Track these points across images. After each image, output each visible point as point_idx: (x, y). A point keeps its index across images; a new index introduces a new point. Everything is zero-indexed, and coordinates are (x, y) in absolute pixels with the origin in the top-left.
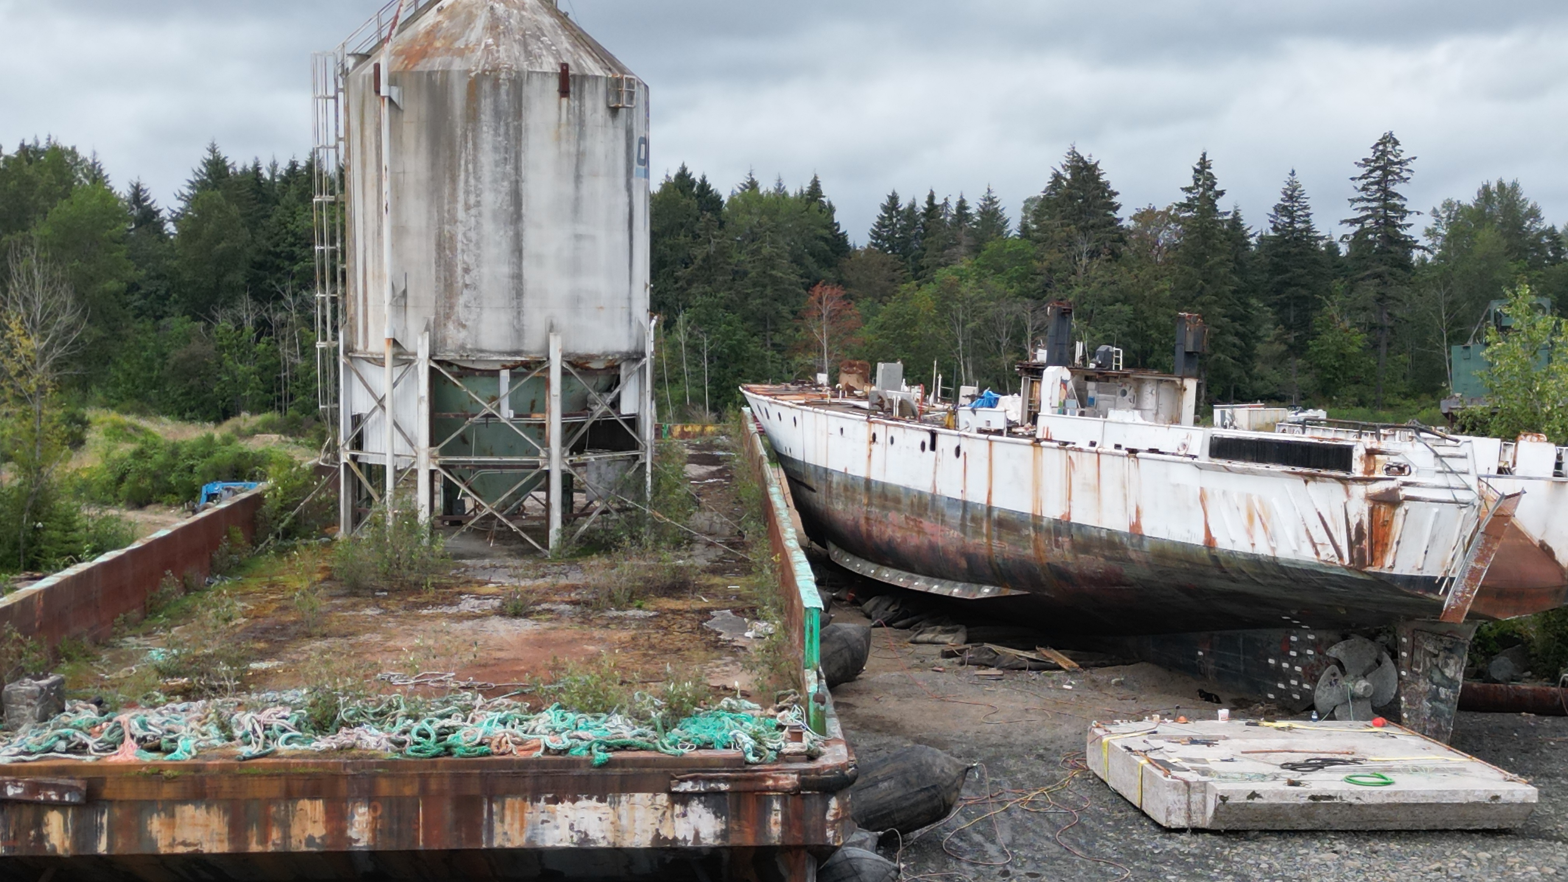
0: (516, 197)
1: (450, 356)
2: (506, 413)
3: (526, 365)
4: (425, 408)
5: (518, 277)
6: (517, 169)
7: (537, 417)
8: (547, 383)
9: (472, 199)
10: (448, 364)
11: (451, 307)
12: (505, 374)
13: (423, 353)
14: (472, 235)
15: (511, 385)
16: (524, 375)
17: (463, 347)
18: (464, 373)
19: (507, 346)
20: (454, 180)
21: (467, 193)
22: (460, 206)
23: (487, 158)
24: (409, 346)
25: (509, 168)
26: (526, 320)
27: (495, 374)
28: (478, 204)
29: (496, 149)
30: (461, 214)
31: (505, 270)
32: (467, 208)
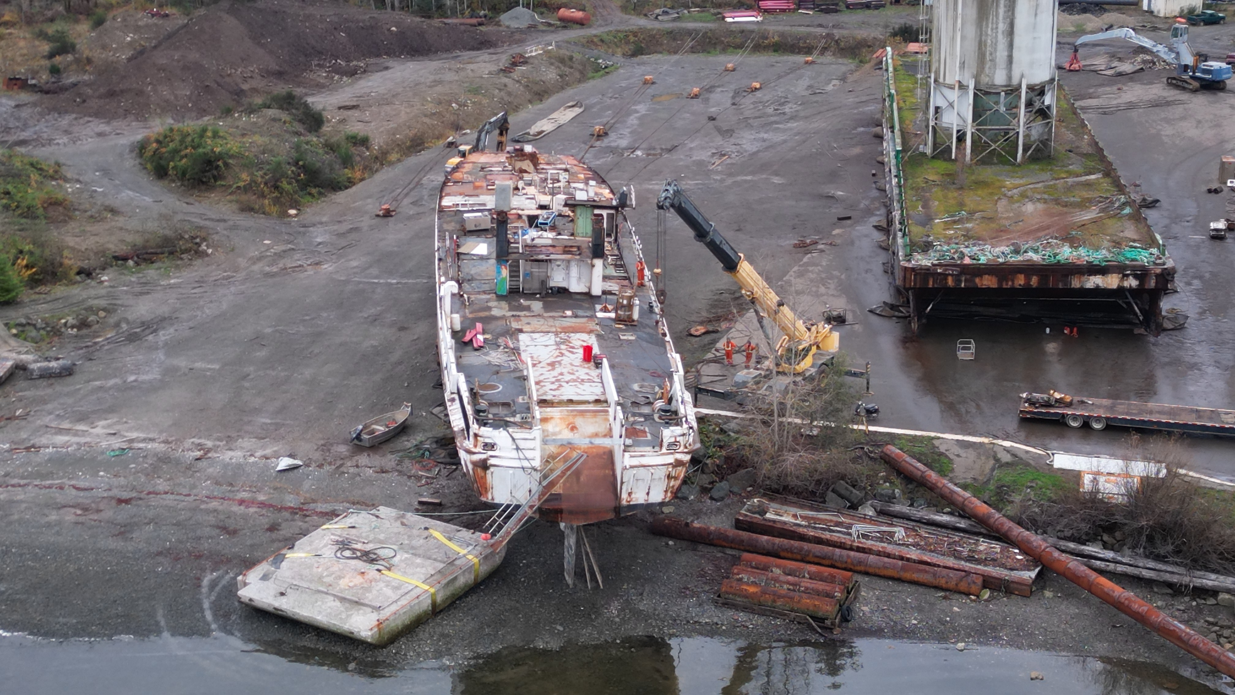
0: (1012, 25)
1: (982, 87)
2: (1002, 109)
3: (1011, 90)
4: (971, 108)
5: (1010, 56)
6: (1013, 14)
7: (1014, 110)
8: (1020, 97)
9: (994, 26)
10: (980, 90)
11: (983, 68)
12: (1003, 94)
13: (972, 86)
14: (994, 41)
15: (1005, 98)
16: (1011, 94)
17: (987, 84)
18: (987, 93)
19: (1004, 83)
20: (987, 19)
21: (992, 23)
22: (989, 30)
23: (1001, 11)
24: (965, 83)
25: (1010, 13)
26: (1013, 73)
27: (999, 93)
28: (997, 28)
31: (1006, 53)
32: (992, 29)
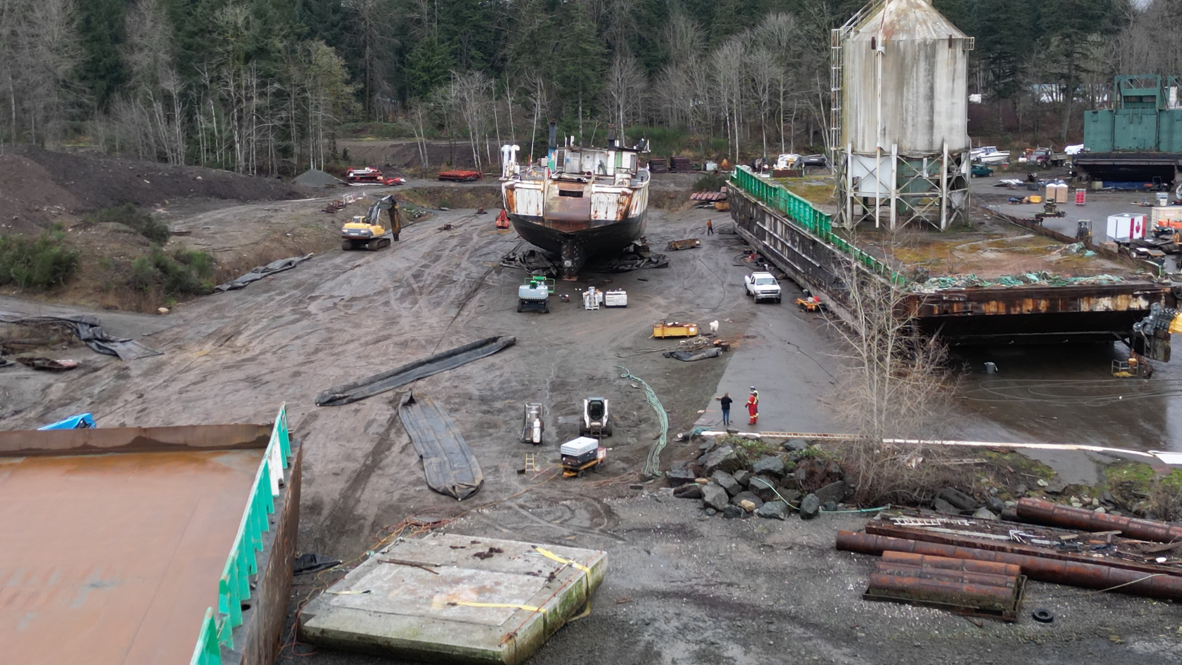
0: (932, 89)
1: (905, 153)
2: (926, 175)
3: (933, 156)
4: (894, 175)
5: (931, 121)
6: (933, 78)
7: (938, 176)
8: (941, 162)
9: (915, 91)
10: (902, 156)
11: (905, 134)
12: (925, 160)
13: (894, 152)
14: (915, 106)
15: (928, 164)
16: (932, 160)
17: (910, 150)
18: (909, 159)
19: (927, 149)
20: (907, 83)
21: (913, 88)
23: (921, 74)
25: (930, 77)
26: (934, 138)
27: (921, 160)
28: (917, 92)
29: (925, 70)
30: (910, 97)
31: (927, 118)
32: (913, 94)
